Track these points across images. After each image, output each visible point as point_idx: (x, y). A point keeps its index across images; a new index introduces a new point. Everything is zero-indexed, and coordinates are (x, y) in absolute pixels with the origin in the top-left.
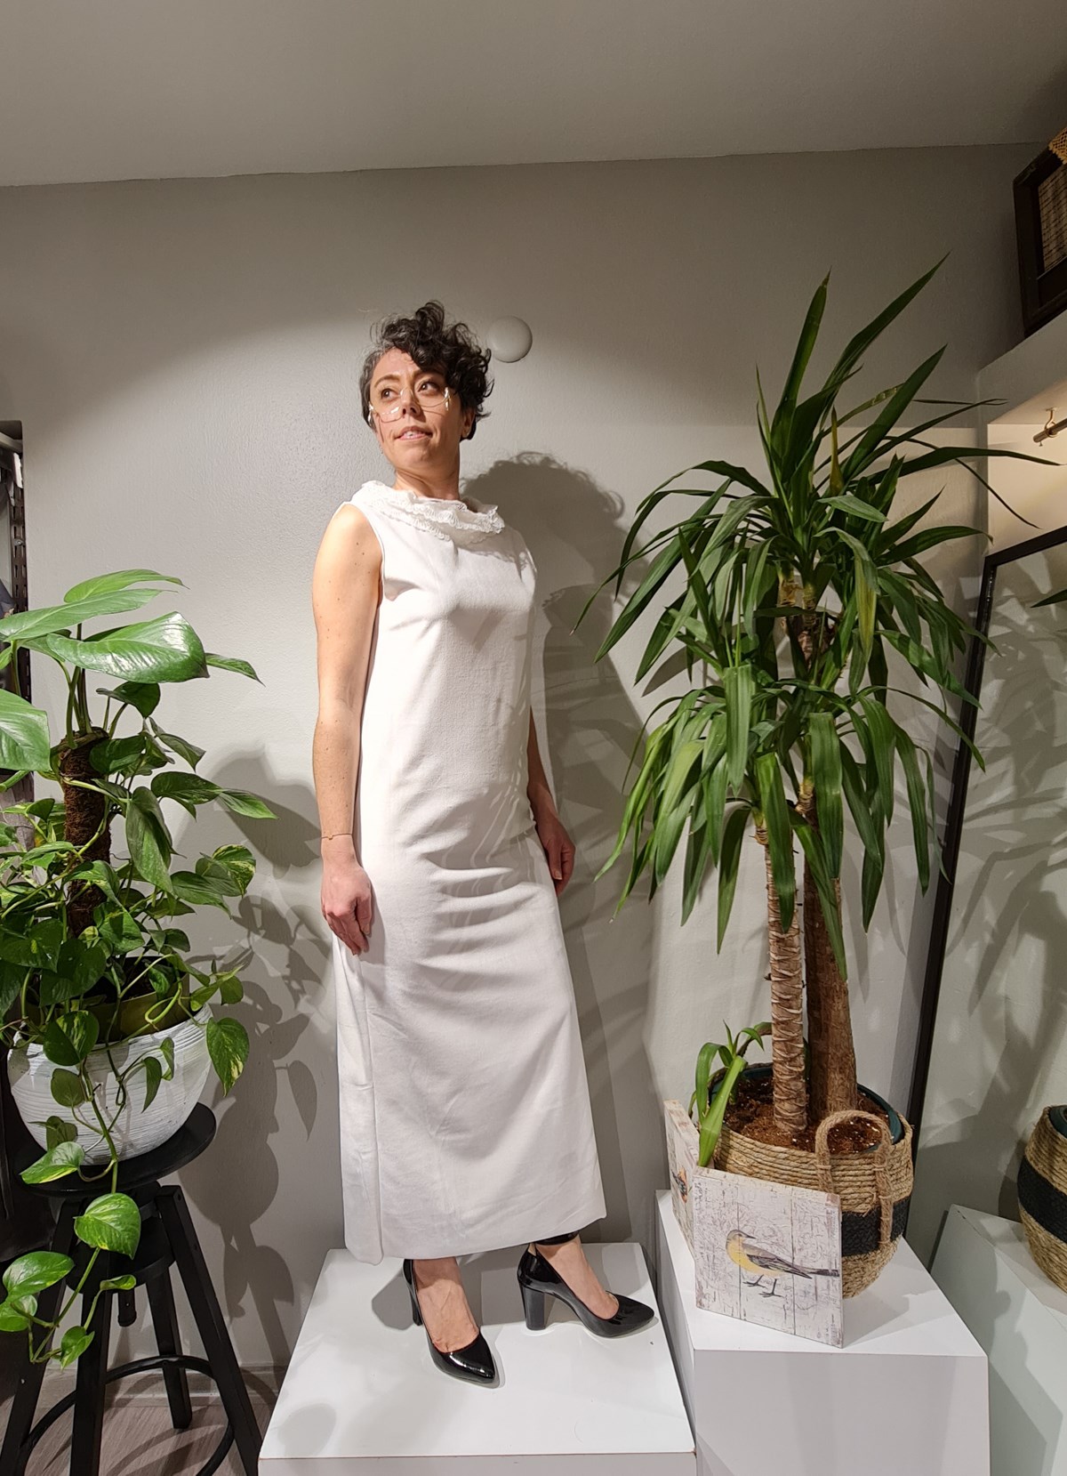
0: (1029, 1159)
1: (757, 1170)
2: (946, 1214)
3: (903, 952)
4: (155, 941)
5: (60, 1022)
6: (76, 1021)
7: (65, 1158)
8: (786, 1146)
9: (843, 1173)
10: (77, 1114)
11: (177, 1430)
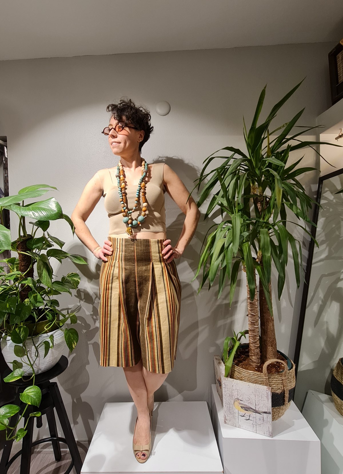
0: (334, 375)
1: (244, 378)
2: (307, 393)
3: (293, 307)
4: (48, 303)
5: (17, 329)
6: (22, 329)
7: (18, 374)
8: (253, 371)
9: (272, 380)
10: (22, 359)
11: (57, 461)
